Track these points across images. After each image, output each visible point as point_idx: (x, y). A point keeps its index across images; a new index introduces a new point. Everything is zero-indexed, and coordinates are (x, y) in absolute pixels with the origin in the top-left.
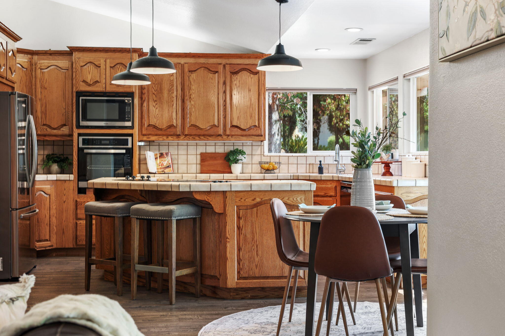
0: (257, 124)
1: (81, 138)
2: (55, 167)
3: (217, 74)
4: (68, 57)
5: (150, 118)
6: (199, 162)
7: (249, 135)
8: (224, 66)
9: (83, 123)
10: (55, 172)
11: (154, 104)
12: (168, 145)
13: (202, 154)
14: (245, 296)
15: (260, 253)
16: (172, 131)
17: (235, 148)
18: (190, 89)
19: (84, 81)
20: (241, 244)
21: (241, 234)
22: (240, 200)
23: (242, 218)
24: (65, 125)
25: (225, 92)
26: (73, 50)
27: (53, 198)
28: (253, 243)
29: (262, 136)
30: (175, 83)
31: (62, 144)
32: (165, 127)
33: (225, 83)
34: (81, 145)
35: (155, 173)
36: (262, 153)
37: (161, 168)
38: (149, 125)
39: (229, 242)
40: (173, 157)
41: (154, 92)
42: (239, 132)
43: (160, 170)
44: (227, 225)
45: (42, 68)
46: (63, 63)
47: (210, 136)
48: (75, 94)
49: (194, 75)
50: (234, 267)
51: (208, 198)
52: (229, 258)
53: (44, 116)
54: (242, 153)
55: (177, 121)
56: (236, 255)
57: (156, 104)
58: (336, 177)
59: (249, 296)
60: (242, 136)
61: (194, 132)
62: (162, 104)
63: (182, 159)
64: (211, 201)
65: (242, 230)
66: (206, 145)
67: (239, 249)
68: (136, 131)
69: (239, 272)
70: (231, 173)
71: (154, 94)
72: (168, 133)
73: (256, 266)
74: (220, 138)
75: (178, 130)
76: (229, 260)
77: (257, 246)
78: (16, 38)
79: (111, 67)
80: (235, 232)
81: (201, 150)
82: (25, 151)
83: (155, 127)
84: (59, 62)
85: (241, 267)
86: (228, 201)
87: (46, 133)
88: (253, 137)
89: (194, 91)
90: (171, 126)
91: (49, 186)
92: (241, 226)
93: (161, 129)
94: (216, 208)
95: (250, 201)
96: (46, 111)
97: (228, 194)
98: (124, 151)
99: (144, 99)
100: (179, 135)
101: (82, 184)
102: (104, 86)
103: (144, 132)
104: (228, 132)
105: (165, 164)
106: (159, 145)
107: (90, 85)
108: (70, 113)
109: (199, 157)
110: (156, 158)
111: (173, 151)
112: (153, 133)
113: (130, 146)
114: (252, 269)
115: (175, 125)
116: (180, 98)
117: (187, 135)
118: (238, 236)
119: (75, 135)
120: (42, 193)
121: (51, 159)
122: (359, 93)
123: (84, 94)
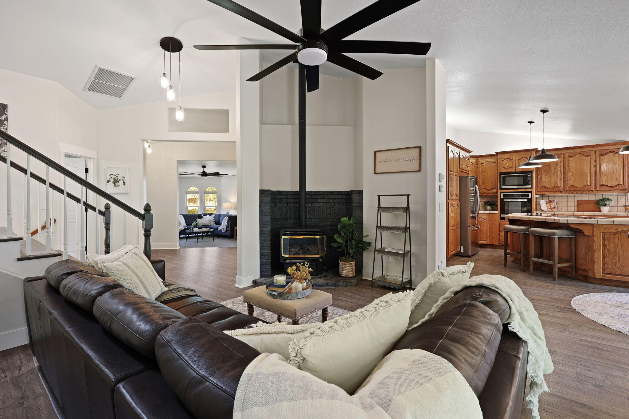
0: (622, 183)
1: (502, 194)
2: (489, 207)
3: (589, 156)
4: (495, 157)
5: (543, 183)
6: (576, 205)
7: (615, 190)
8: (595, 152)
9: (503, 187)
10: (489, 210)
11: (545, 176)
12: (555, 196)
13: (578, 201)
14: (609, 284)
15: (621, 260)
16: (557, 189)
17: (604, 197)
18: (569, 166)
19: (504, 167)
20: (605, 254)
21: (606, 248)
22: (605, 229)
23: (606, 239)
24: (494, 188)
25: (596, 166)
26: (498, 153)
27: (488, 221)
28: (615, 255)
29: (626, 190)
30: (559, 165)
31: (492, 197)
32: (552, 187)
33: (595, 161)
34: (502, 197)
35: (546, 211)
36: (627, 200)
37: (549, 209)
38: (542, 187)
39: (596, 252)
40: (558, 202)
42: (607, 188)
43: (549, 210)
44: (594, 243)
45: (482, 163)
46: (493, 160)
47: (584, 191)
48: (499, 174)
49: (572, 159)
50: (600, 266)
51: (580, 227)
52: (596, 261)
53: (483, 185)
54: (609, 200)
55: (560, 183)
56: (602, 260)
57: (547, 176)
60: (609, 190)
61: (572, 189)
62: (550, 175)
63: (564, 204)
64: (582, 229)
65: (606, 246)
66: (581, 196)
67: (604, 257)
68: (534, 190)
69: (604, 270)
70: (601, 212)
71: (545, 171)
72: (555, 190)
73: (618, 268)
74: (592, 192)
75: (561, 188)
76: (596, 263)
77: (619, 257)
78: (469, 152)
79: (519, 159)
80: (601, 247)
81: (578, 198)
82: (474, 200)
83: (546, 187)
84: (491, 159)
85: (606, 267)
86: (596, 229)
87: (484, 192)
88: (619, 191)
89: (572, 167)
90: (556, 187)
91: (486, 216)
92: (606, 244)
93: (550, 188)
94: (586, 233)
95: (613, 230)
96: (484, 182)
97: (595, 226)
98: (527, 200)
99: (539, 174)
100: (562, 191)
101: (503, 216)
102: (515, 169)
103: (539, 190)
104: (598, 189)
105: (552, 206)
106: (549, 197)
107: (507, 169)
108: (496, 182)
109: (576, 203)
110: (547, 203)
111: (558, 199)
112: (545, 190)
113: (530, 197)
114: (614, 269)
115: (559, 186)
116: (563, 171)
117: (568, 191)
118: (603, 250)
119: (499, 193)
120: (482, 219)
121: (486, 203)
123: (503, 173)
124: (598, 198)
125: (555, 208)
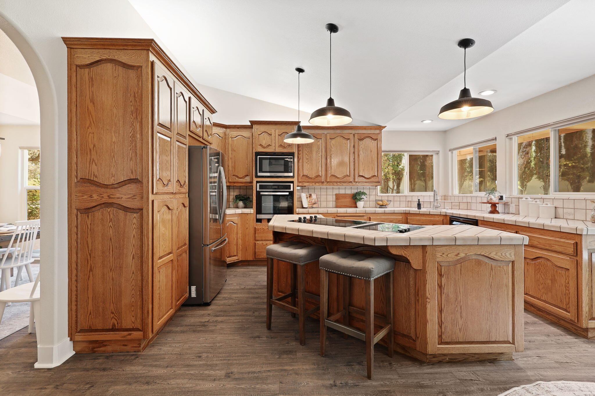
0: (376, 175)
1: (258, 184)
2: (241, 204)
3: (349, 140)
4: (249, 130)
5: (304, 171)
6: (334, 199)
7: (371, 182)
8: (354, 135)
9: (259, 174)
10: (241, 207)
11: (307, 161)
12: (314, 189)
13: (336, 195)
14: (442, 359)
15: (464, 314)
16: (318, 179)
17: (359, 190)
18: (331, 150)
19: (261, 145)
20: (442, 304)
21: (443, 293)
22: (441, 256)
23: (443, 275)
24: (247, 176)
25: (354, 153)
26: (253, 123)
27: (239, 226)
28: (456, 304)
29: (379, 182)
30: (320, 147)
31: (246, 188)
32: (314, 176)
33: (354, 147)
34: (258, 189)
35: (307, 208)
36: (376, 194)
37: (310, 204)
38: (303, 176)
39: (429, 302)
40: (318, 196)
41: (306, 153)
42: (364, 180)
43: (310, 206)
44: (427, 283)
45: (233, 137)
46: (246, 133)
47: (344, 182)
48: (254, 154)
49: (333, 141)
50: (435, 330)
51: (406, 252)
52: (429, 321)
53: (233, 170)
54: (364, 194)
55: (322, 173)
56: (437, 317)
58: (444, 212)
59: (447, 359)
60: (366, 182)
61: (334, 180)
62: (312, 161)
63: (323, 198)
64: (408, 256)
65: (444, 289)
66: (340, 189)
67: (441, 311)
68: (295, 180)
69: (440, 336)
70: (357, 207)
72: (316, 181)
73: (460, 330)
74: (350, 184)
75: (322, 178)
76: (430, 323)
77: (461, 308)
78: (212, 110)
79: (279, 135)
80: (435, 291)
81: (336, 192)
82: (216, 194)
83: (307, 176)
84: (244, 133)
85: (443, 330)
86: (428, 256)
87: (235, 181)
88: (374, 183)
89: (333, 152)
90: (318, 176)
91: (237, 218)
92: (443, 284)
93: (311, 178)
94: (414, 264)
95: (453, 257)
96: (235, 166)
97: (428, 249)
98: (288, 193)
99: (300, 158)
100: (323, 182)
101: (260, 216)
102: (274, 148)
103: (300, 180)
104: (356, 180)
105: (313, 201)
106: (308, 189)
107: (264, 148)
108: (251, 167)
109: (334, 196)
110: (307, 198)
111: (317, 192)
112: (306, 181)
113: (292, 190)
114: (455, 333)
115: (320, 175)
116: (324, 157)
117: (329, 182)
118: (439, 296)
119: (255, 182)
120: (232, 223)
121: (238, 198)
122: (441, 154)
123: (260, 154)
124: (355, 191)
125: (315, 203)
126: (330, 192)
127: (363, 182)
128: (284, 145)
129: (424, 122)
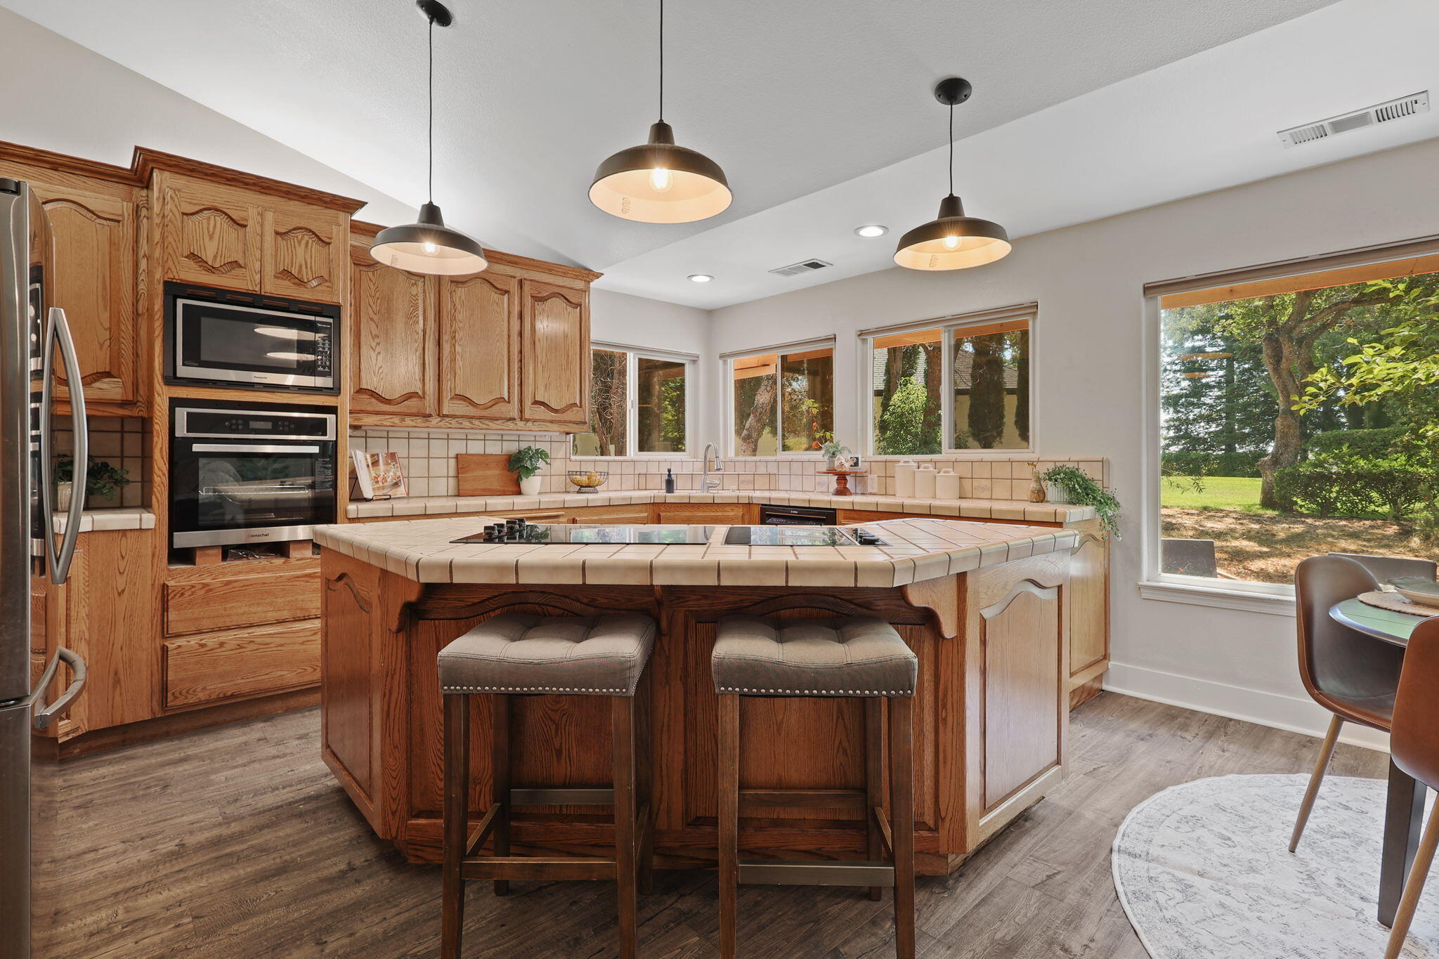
0: (576, 402)
1: (182, 414)
3: (507, 295)
4: (119, 188)
5: (363, 375)
6: (452, 472)
7: (560, 421)
8: (521, 282)
9: (183, 371)
11: (373, 344)
12: (388, 438)
13: (457, 457)
16: (413, 405)
17: (524, 446)
18: (454, 319)
19: (192, 256)
24: (108, 374)
26: (154, 162)
29: (585, 423)
30: (419, 302)
32: (397, 395)
33: (521, 316)
34: (181, 431)
35: (372, 500)
37: (380, 488)
38: (360, 391)
41: (372, 315)
42: (548, 415)
43: (379, 493)
46: (102, 199)
47: (492, 420)
54: (541, 454)
55: (424, 384)
57: (378, 344)
58: (745, 497)
60: (553, 422)
61: (460, 410)
62: (391, 344)
63: (418, 467)
64: (938, 608)
66: (474, 439)
68: (343, 402)
70: (522, 494)
71: (371, 319)
72: (406, 411)
74: (512, 425)
75: (426, 403)
79: (277, 233)
81: (458, 447)
83: (373, 394)
88: (571, 425)
89: (461, 325)
90: (412, 396)
93: (388, 402)
94: (945, 626)
98: (315, 449)
100: (430, 416)
101: (184, 539)
102: (257, 277)
104: (527, 415)
105: (390, 478)
106: (366, 437)
107: (212, 269)
108: (138, 341)
109: (452, 462)
110: (368, 466)
112: (370, 409)
113: (330, 436)
115: (420, 393)
116: (432, 336)
117: (447, 416)
119: (160, 403)
122: (701, 362)
123: (189, 291)
124: (512, 447)
125: (396, 485)
126: (438, 448)
127: (544, 421)
128: (300, 271)
129: (694, 279)
